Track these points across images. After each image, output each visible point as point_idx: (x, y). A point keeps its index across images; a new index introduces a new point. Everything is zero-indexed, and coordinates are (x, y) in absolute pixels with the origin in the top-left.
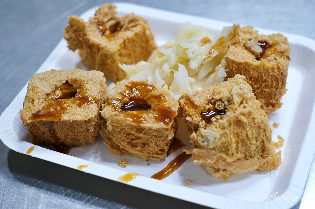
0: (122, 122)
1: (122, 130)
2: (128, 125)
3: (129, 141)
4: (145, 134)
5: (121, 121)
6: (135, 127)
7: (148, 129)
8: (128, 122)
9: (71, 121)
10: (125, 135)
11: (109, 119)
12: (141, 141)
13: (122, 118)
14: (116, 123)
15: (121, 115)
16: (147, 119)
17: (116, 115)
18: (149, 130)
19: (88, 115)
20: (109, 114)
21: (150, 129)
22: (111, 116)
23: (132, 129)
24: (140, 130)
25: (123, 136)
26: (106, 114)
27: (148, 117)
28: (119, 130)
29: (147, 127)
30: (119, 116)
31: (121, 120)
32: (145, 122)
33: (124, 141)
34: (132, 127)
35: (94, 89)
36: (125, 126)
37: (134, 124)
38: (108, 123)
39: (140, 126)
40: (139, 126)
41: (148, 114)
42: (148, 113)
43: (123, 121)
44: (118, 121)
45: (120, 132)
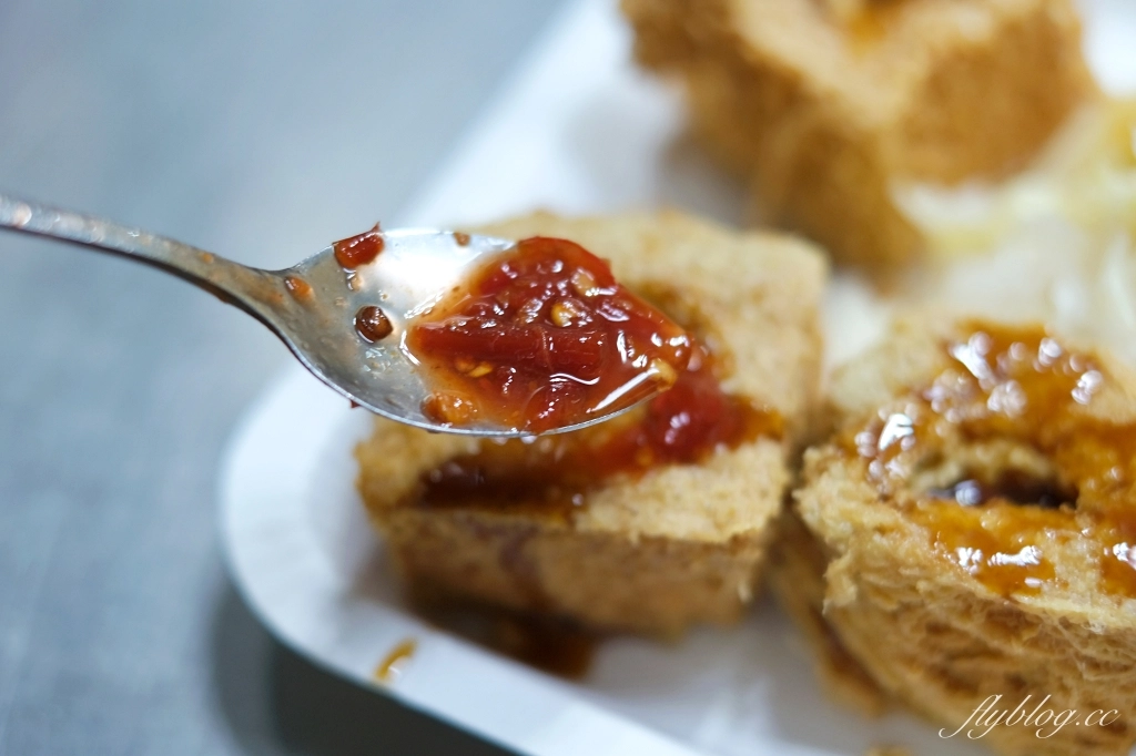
0: (916, 572)
1: (907, 608)
2: (945, 589)
3: (937, 659)
4: (1034, 643)
5: (907, 567)
6: (986, 604)
7: (1056, 623)
8: (951, 574)
9: (634, 538)
10: (921, 635)
11: (841, 547)
12: (1000, 668)
13: (918, 551)
14: (879, 571)
15: (911, 534)
16: (1058, 569)
17: (882, 530)
18: (1060, 627)
19: (732, 515)
20: (846, 515)
21: (1066, 623)
22: (859, 530)
23: (967, 612)
24: (1011, 621)
25: (908, 637)
26: (831, 513)
27: (1064, 558)
28: (891, 607)
29: (1053, 612)
30: (904, 535)
31: (911, 560)
32: (1046, 588)
33: (910, 661)
34: (968, 605)
35: (766, 356)
36: (930, 594)
37: (982, 591)
38: (837, 569)
39: (1016, 602)
40: (1006, 603)
41: (1064, 540)
42: (1064, 532)
43: (923, 568)
44: (893, 565)
45: (894, 617)
